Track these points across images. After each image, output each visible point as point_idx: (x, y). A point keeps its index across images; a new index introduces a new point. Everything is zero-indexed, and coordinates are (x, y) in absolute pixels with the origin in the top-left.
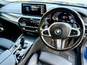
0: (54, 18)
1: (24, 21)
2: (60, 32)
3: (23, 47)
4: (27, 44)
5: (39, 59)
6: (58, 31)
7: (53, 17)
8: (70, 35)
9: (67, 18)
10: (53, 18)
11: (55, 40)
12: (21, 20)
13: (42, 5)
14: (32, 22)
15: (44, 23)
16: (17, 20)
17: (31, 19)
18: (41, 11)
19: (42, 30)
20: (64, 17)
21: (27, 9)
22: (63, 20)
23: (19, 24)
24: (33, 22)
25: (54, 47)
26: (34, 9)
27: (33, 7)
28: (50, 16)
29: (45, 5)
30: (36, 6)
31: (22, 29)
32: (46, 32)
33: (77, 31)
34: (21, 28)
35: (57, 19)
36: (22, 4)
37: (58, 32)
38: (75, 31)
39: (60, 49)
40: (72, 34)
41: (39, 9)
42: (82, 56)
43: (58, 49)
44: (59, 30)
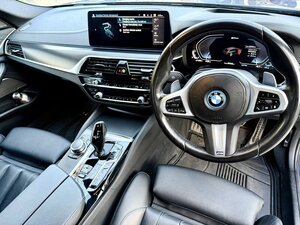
0: (196, 53)
1: (100, 69)
2: (222, 102)
3: (102, 154)
4: (114, 143)
5: (155, 189)
6: (216, 99)
7: (193, 52)
9: (240, 52)
10: (194, 55)
12: (89, 67)
13: (157, 13)
14: (124, 71)
15: (167, 74)
16: (75, 69)
17: (120, 62)
18: (152, 34)
20: (230, 51)
21: (107, 28)
22: (228, 58)
23: (81, 79)
24: (127, 71)
25: (205, 149)
26: (128, 27)
27: (126, 21)
28: (184, 49)
29: (166, 14)
30: (136, 19)
31: (92, 96)
33: (277, 96)
34: (89, 92)
35: (207, 57)
36: (90, 14)
37: (214, 102)
38: (271, 94)
39: (224, 156)
40: (260, 105)
41: (147, 29)
42: (293, 176)
43: (216, 155)
44: (219, 94)
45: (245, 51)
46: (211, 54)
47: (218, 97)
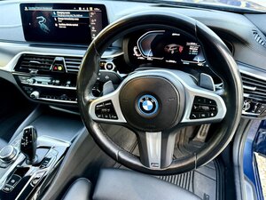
0: (137, 50)
1: (35, 66)
3: (36, 160)
4: (49, 148)
6: (148, 105)
7: (135, 49)
8: (191, 117)
9: (181, 49)
10: (136, 54)
11: (140, 134)
12: (24, 63)
13: (94, 6)
14: (60, 68)
17: (57, 59)
18: (90, 29)
19: (89, 103)
20: (171, 48)
22: (170, 56)
24: (64, 69)
26: (64, 22)
27: (62, 15)
28: (125, 44)
29: (102, 8)
30: (72, 13)
31: (29, 95)
32: (107, 107)
34: (25, 92)
35: (149, 55)
36: (23, 6)
37: (146, 108)
38: (208, 100)
39: (159, 168)
41: (84, 22)
44: (150, 99)
45: (187, 49)
46: (153, 51)
47: (150, 103)
